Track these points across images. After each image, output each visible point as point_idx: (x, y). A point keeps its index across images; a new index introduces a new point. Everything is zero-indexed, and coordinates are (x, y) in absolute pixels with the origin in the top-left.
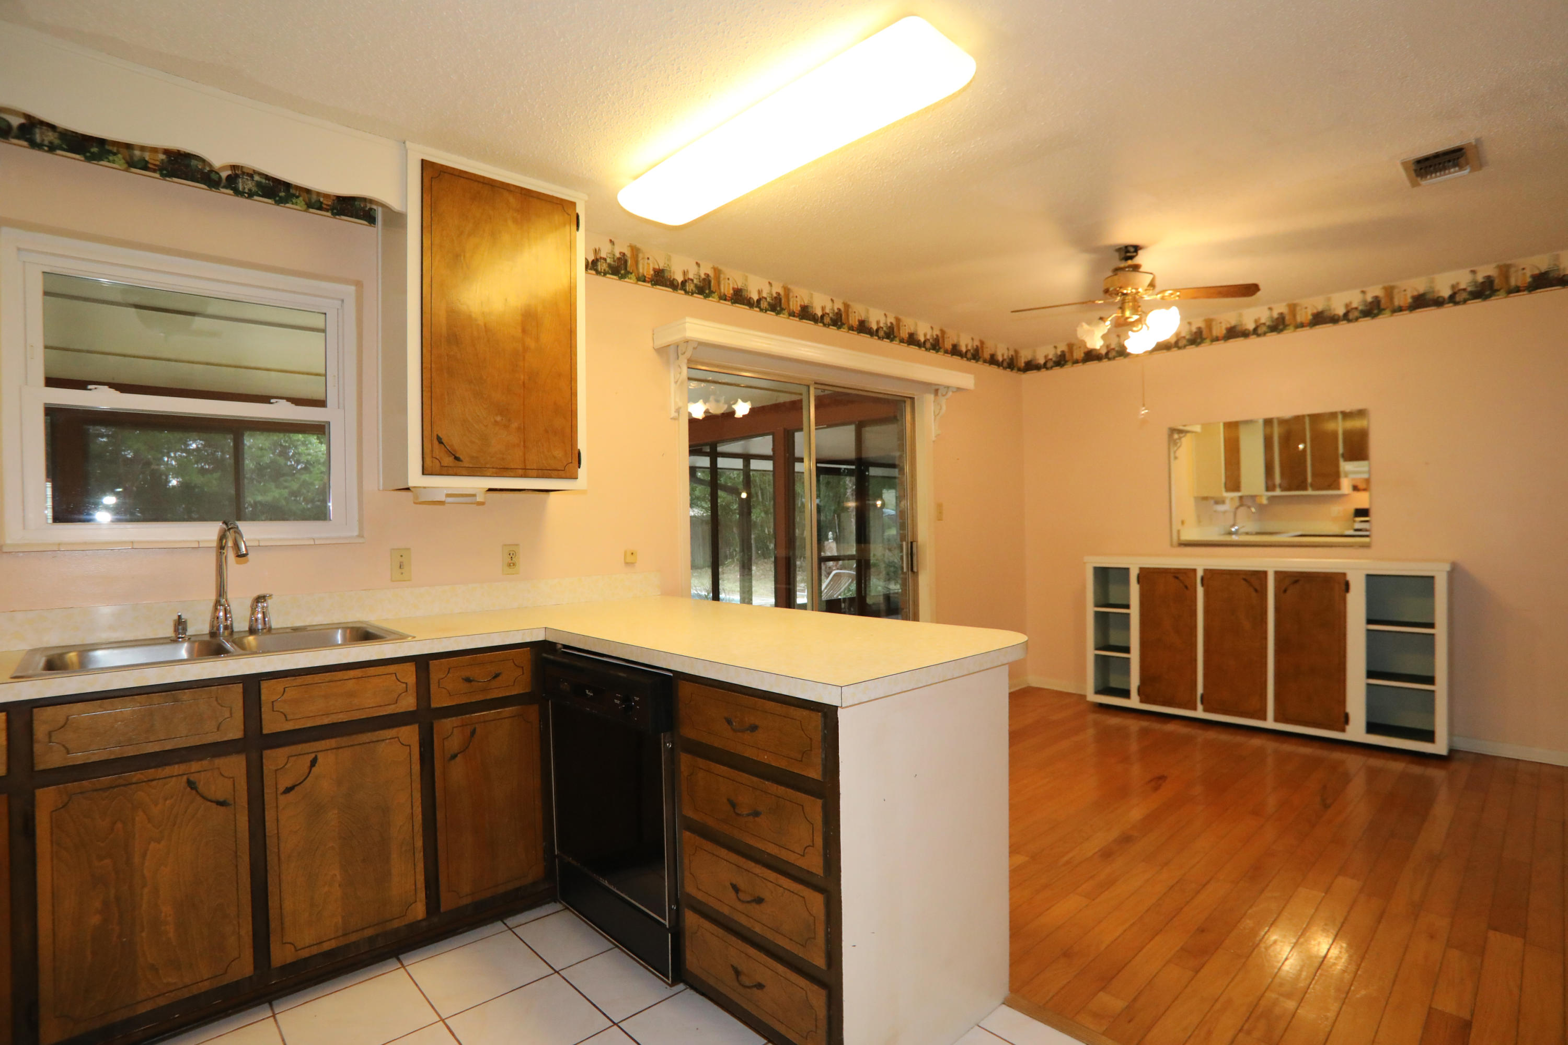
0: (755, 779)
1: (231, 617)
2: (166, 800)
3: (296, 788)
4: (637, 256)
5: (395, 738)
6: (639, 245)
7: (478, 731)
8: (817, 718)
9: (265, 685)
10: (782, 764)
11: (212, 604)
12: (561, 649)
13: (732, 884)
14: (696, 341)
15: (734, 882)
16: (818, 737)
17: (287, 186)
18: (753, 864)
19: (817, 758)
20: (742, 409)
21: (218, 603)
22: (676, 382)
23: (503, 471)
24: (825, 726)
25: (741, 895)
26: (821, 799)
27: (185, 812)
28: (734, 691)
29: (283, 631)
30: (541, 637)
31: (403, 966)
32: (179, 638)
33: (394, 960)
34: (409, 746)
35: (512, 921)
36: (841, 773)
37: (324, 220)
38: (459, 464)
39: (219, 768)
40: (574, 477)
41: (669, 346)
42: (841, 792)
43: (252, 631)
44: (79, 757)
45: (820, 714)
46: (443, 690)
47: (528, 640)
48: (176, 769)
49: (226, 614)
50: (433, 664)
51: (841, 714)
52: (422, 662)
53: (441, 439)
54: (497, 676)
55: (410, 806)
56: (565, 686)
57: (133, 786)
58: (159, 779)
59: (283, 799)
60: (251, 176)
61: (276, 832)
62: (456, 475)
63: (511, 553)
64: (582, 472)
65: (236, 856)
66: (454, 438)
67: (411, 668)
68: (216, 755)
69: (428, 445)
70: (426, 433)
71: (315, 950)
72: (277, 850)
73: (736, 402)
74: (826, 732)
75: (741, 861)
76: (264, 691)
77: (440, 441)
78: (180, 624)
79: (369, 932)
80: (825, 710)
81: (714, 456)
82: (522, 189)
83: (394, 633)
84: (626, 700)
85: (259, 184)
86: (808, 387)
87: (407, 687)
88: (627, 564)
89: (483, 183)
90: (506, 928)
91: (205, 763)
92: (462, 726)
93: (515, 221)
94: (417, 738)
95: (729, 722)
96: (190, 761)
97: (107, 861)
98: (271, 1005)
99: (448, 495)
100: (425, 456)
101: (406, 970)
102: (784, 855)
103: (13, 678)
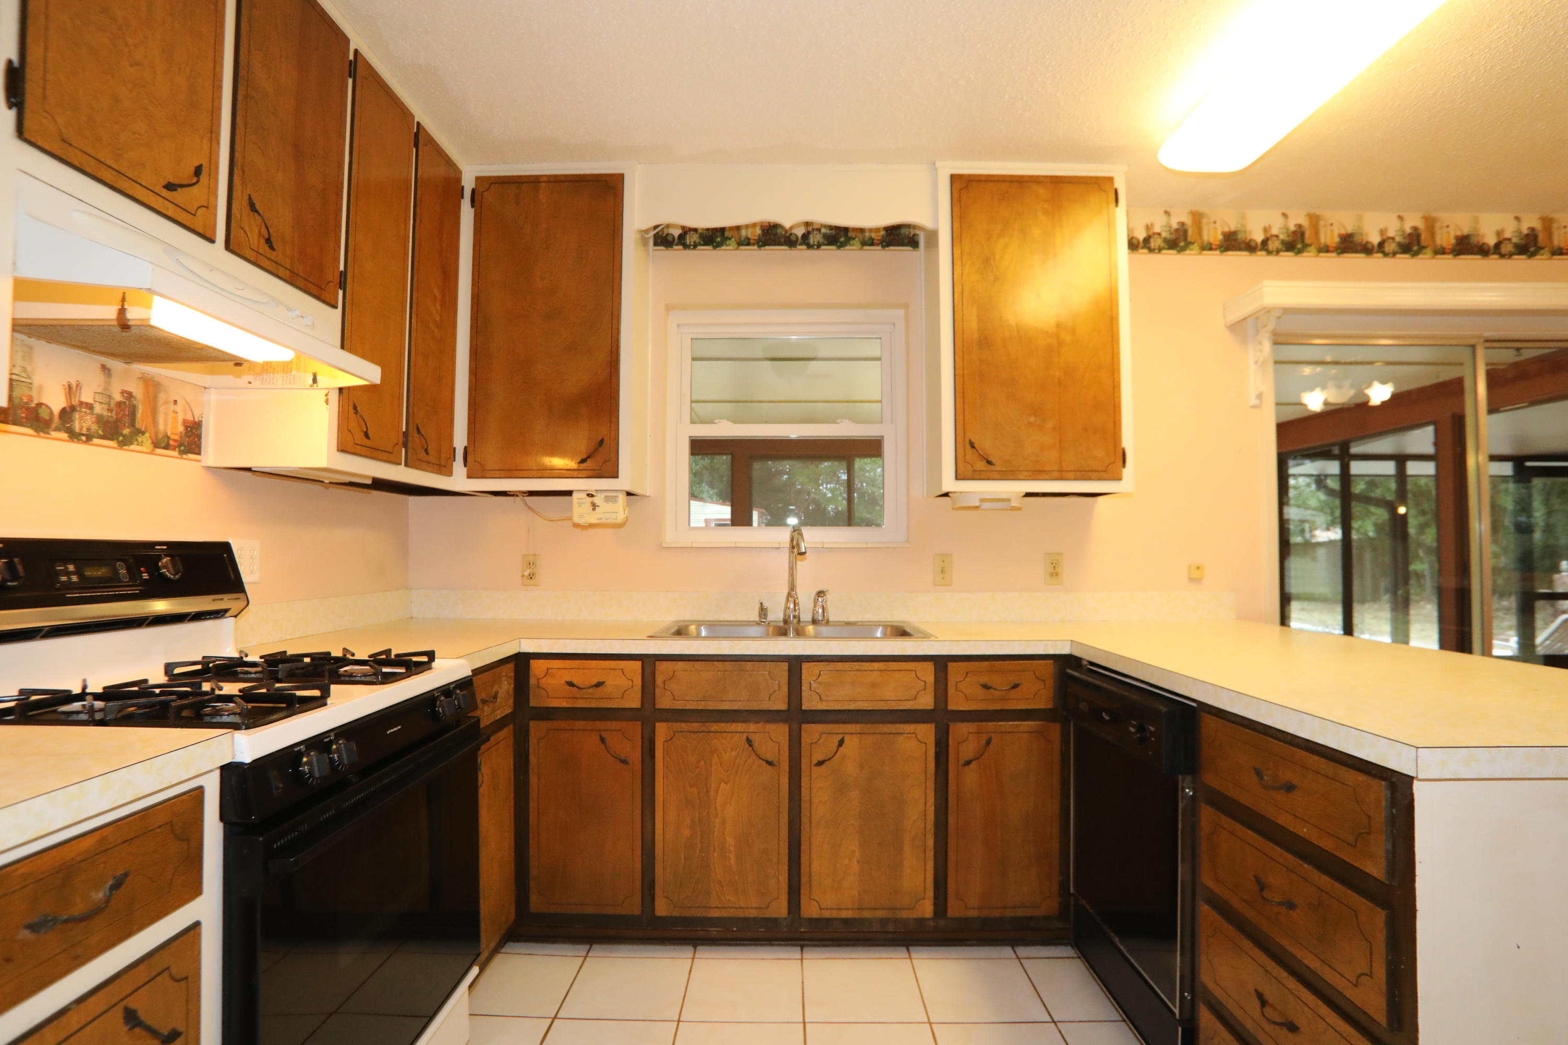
0: (1290, 857)
1: (799, 609)
2: (732, 751)
3: (827, 763)
4: (1200, 222)
5: (913, 733)
6: (1201, 209)
7: (994, 742)
8: (1380, 789)
9: (805, 666)
10: (1327, 844)
11: (786, 594)
12: (1086, 665)
13: (1256, 991)
14: (1280, 308)
15: (1260, 990)
16: (1380, 817)
17: (846, 230)
18: (1285, 974)
19: (1380, 846)
20: (1379, 394)
21: (789, 595)
22: (1256, 363)
23: (1038, 474)
24: (1393, 803)
25: (1267, 1010)
26: (1383, 908)
27: (745, 764)
28: (1266, 734)
29: (838, 624)
30: (1066, 651)
31: (910, 958)
32: (762, 622)
33: (904, 949)
34: (926, 743)
35: (1023, 951)
36: (1418, 879)
37: (876, 254)
38: (993, 468)
39: (769, 733)
40: (1118, 478)
41: (1245, 319)
42: (1418, 908)
43: (814, 622)
44: (679, 705)
45: (1383, 783)
46: (961, 694)
47: (1051, 652)
48: (740, 727)
49: (795, 606)
50: (952, 666)
51: (1418, 788)
52: (941, 663)
53: (973, 443)
54: (1015, 686)
55: (924, 801)
56: (1084, 706)
57: (711, 734)
58: (728, 732)
59: (817, 771)
60: (819, 230)
61: (809, 798)
62: (989, 479)
63: (1054, 562)
64: (1127, 472)
65: (779, 812)
66: (987, 444)
67: (930, 667)
68: (768, 721)
69: (960, 450)
70: (960, 439)
71: (834, 914)
72: (809, 814)
73: (1370, 385)
74: (1394, 811)
75: (1271, 965)
76: (804, 672)
77: (972, 446)
78: (763, 611)
79: (880, 914)
80: (1394, 779)
81: (1345, 458)
82: (1052, 177)
83: (919, 631)
84: (1141, 729)
85: (825, 236)
86: (1473, 347)
87: (925, 685)
88: (1191, 580)
89: (1011, 182)
90: (1015, 956)
91: (760, 726)
92: (978, 733)
93: (1046, 212)
94: (934, 738)
95: (1259, 774)
96: (750, 722)
97: (695, 790)
98: (802, 950)
99: (982, 500)
100: (958, 460)
101: (912, 963)
102: (1329, 976)
103: (648, 637)
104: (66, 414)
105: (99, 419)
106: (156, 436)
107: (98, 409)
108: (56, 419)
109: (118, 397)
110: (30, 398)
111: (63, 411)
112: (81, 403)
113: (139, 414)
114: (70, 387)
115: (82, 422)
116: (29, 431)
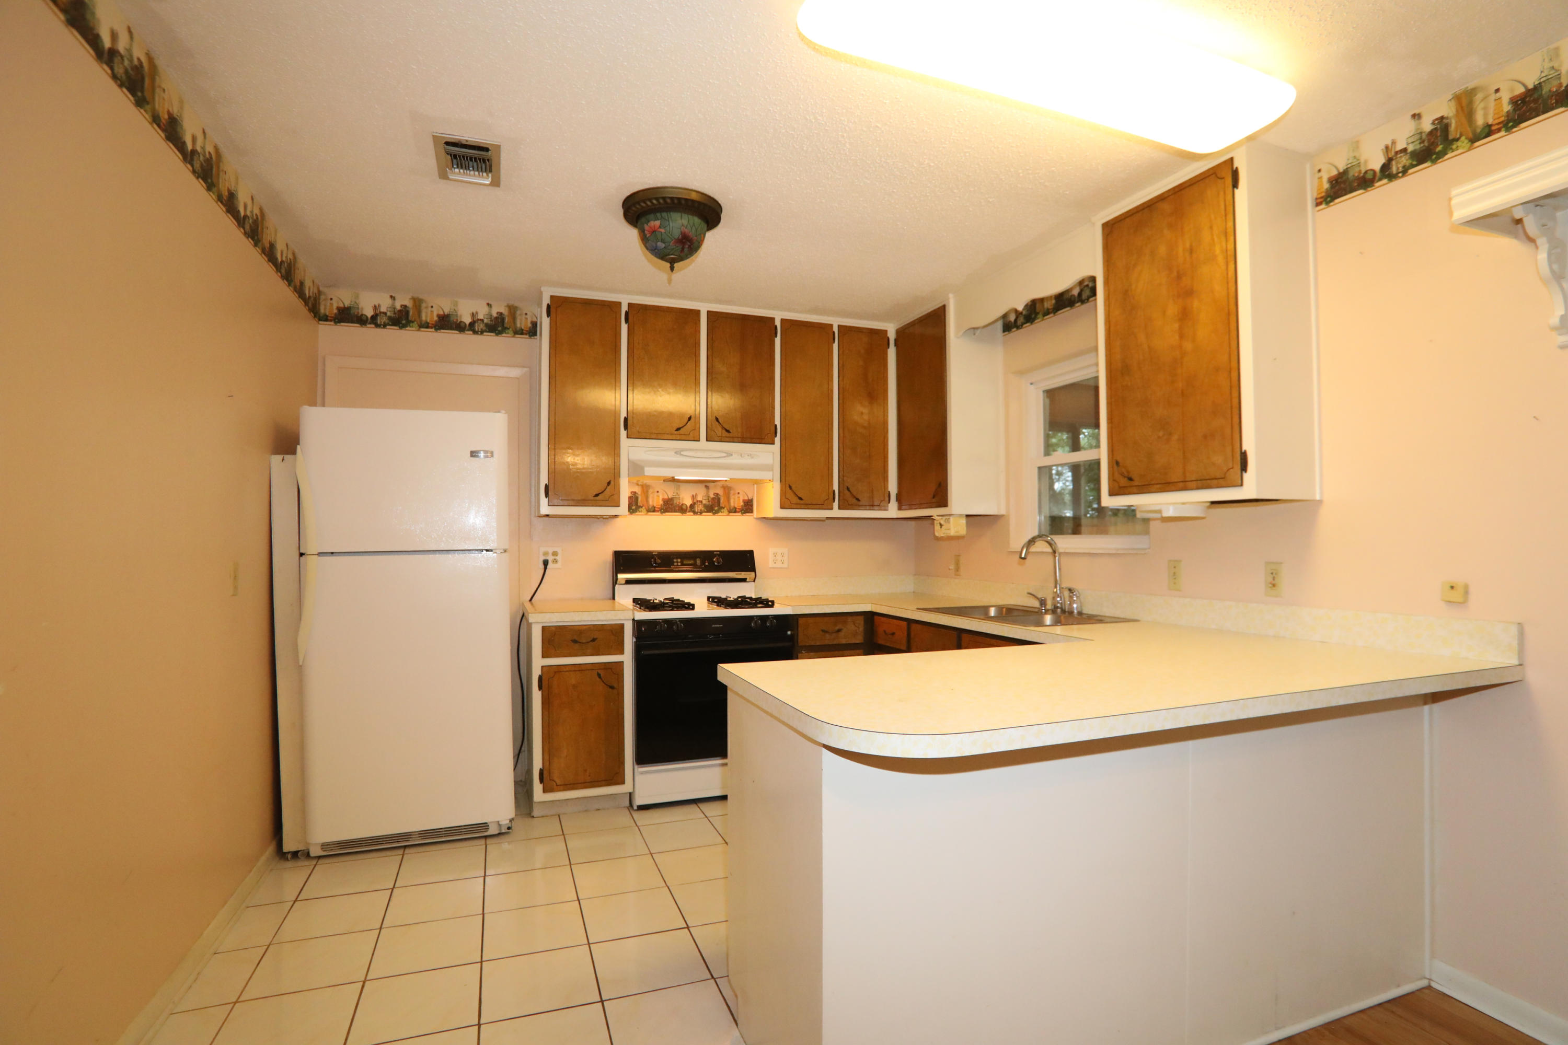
23: (1166, 486)
38: (1132, 484)
40: (1237, 484)
53: (1119, 463)
62: (1130, 494)
63: (1274, 572)
66: (1127, 462)
69: (1110, 470)
70: (1109, 460)
77: (1118, 465)
78: (1042, 601)
82: (1175, 188)
100: (1111, 478)
103: (917, 609)
104: (692, 506)
105: (705, 506)
106: (730, 508)
107: (704, 502)
108: (689, 508)
109: (712, 496)
110: (679, 502)
111: (691, 505)
112: (698, 501)
113: (722, 501)
114: (693, 496)
115: (698, 508)
116: (680, 514)
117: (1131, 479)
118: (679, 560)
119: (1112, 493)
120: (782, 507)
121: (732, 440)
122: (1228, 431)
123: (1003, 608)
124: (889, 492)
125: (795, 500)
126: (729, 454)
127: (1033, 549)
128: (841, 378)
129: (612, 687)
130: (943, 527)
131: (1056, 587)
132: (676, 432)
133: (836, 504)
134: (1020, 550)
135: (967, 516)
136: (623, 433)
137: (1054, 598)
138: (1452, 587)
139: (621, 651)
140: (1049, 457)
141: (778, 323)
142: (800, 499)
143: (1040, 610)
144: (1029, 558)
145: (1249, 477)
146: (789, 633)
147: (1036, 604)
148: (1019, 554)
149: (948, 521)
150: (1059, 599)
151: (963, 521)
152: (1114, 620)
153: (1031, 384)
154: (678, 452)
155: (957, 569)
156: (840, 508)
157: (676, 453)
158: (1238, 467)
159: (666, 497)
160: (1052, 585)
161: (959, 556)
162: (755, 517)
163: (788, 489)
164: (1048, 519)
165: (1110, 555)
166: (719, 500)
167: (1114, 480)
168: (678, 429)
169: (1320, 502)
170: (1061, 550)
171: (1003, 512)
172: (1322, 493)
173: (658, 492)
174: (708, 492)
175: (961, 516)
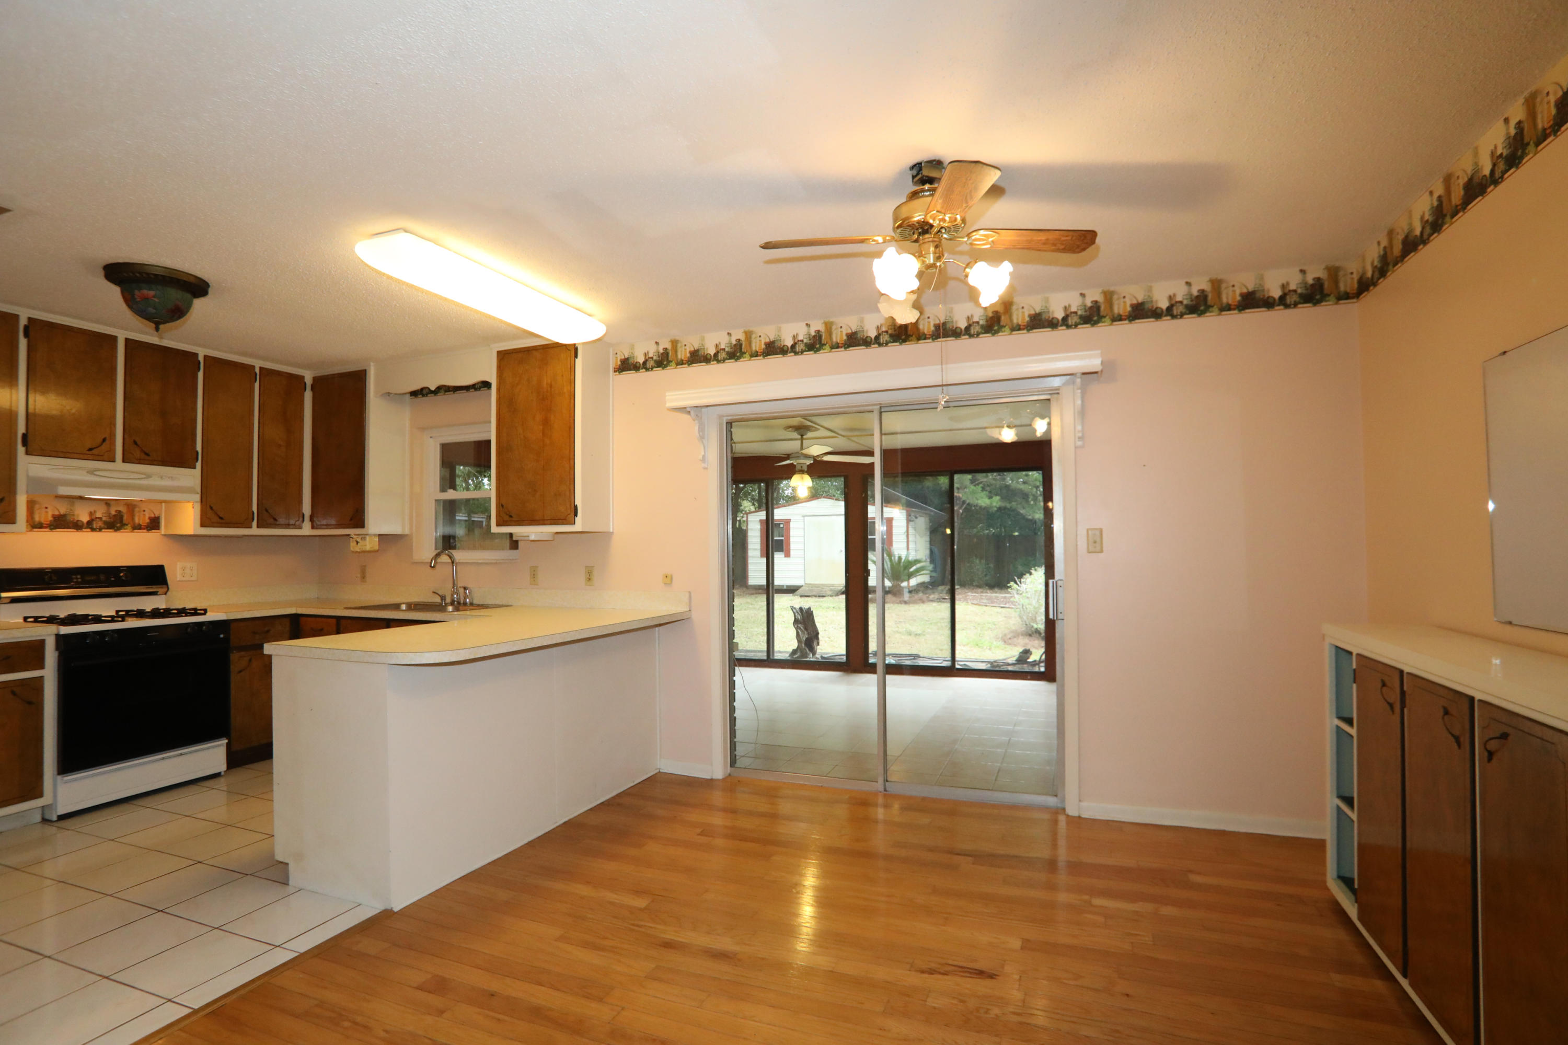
117: (511, 516)
118: (79, 577)
119: (498, 525)
120: (202, 525)
121: (152, 463)
122: (568, 493)
123: (412, 604)
124: (303, 513)
125: (216, 519)
126: (148, 476)
127: (439, 560)
128: (261, 414)
129: (30, 703)
130: (359, 544)
131: (453, 587)
132: (88, 452)
133: (255, 523)
134: (430, 561)
135: (379, 535)
136: (21, 450)
137: (452, 595)
138: (666, 577)
139: (42, 667)
140: (445, 493)
141: (201, 359)
142: (221, 518)
143: (441, 604)
144: (438, 567)
145: (578, 519)
146: (222, 636)
147: (438, 600)
148: (429, 564)
149: (364, 539)
150: (455, 596)
151: (377, 539)
152: (495, 606)
153: (431, 437)
154: (91, 472)
155: (363, 577)
156: (258, 527)
157: (87, 472)
158: (572, 514)
159: (57, 513)
160: (451, 585)
161: (365, 566)
162: (163, 533)
163: (208, 509)
164: (442, 537)
165: (491, 563)
166: (122, 517)
167: (500, 516)
168: (90, 450)
169: (613, 532)
170: (457, 561)
171: (407, 532)
172: (613, 529)
173: (46, 508)
174: (108, 509)
175: (375, 535)
